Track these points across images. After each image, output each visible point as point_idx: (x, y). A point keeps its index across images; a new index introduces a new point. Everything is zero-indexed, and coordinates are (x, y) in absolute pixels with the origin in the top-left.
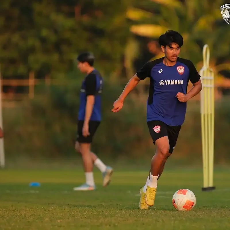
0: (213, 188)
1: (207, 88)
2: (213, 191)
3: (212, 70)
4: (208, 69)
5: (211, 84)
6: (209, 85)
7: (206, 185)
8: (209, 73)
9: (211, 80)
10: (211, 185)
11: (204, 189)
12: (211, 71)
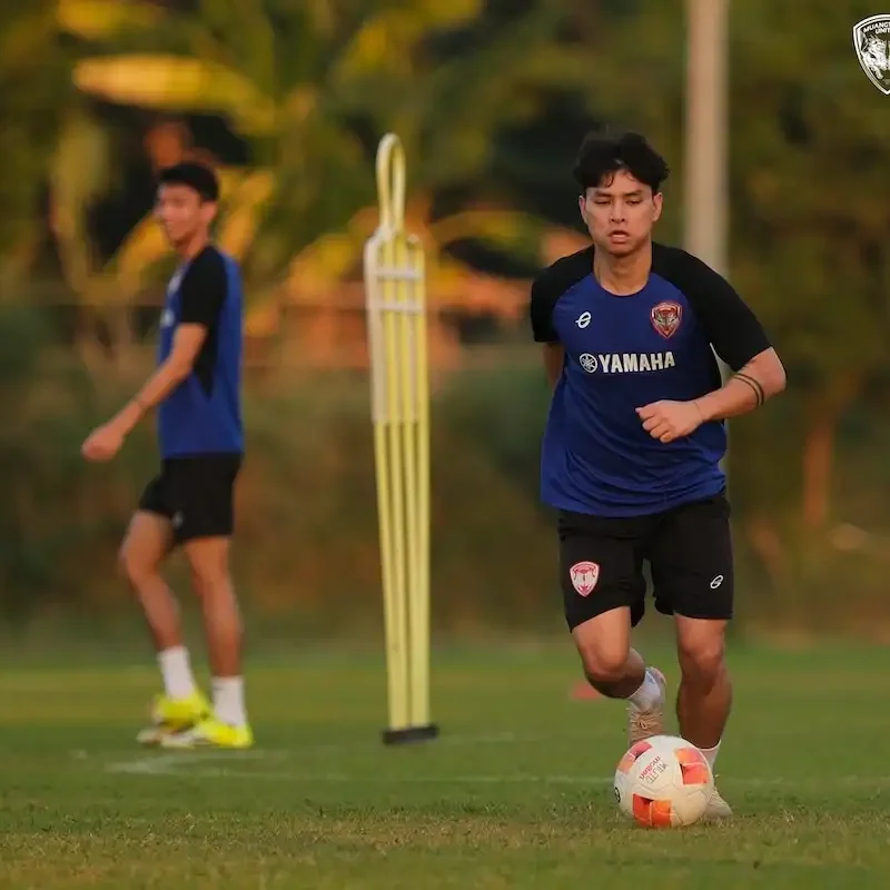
0: (430, 732)
1: (398, 314)
2: (430, 743)
3: (414, 238)
4: (397, 238)
5: (413, 297)
6: (404, 304)
7: (398, 721)
8: (403, 252)
9: (412, 282)
10: (421, 718)
11: (393, 738)
12: (410, 247)
